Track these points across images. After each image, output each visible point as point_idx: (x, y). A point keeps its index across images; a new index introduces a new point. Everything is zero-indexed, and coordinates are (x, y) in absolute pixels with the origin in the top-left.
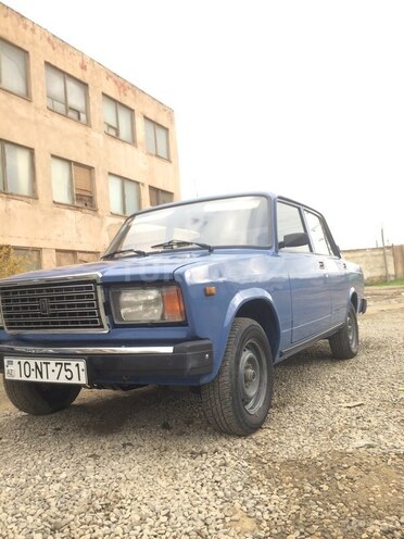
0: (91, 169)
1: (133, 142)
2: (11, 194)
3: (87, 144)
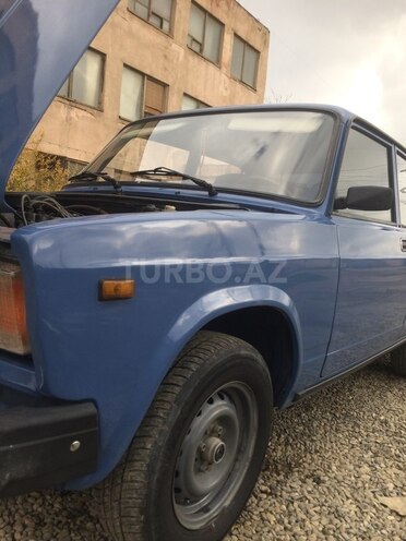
0: (165, 86)
1: (217, 62)
2: (75, 102)
3: (165, 57)
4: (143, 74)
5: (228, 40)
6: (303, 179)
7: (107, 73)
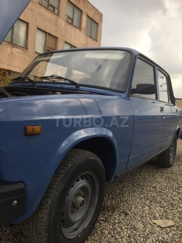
0: (56, 38)
1: (80, 28)
2: (14, 44)
3: (56, 25)
4: (46, 33)
5: (84, 18)
6: (117, 80)
7: (29, 32)
